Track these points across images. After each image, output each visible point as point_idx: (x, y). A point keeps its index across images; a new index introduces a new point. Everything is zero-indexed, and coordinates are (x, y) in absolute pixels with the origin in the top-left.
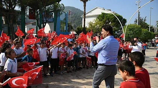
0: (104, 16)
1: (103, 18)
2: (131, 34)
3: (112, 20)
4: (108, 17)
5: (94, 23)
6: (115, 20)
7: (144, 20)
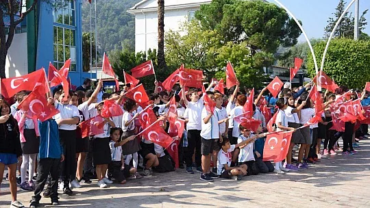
0: (221, 11)
1: (219, 19)
2: (337, 73)
3: (250, 26)
4: (235, 14)
5: (183, 34)
6: (261, 26)
7: (360, 24)
